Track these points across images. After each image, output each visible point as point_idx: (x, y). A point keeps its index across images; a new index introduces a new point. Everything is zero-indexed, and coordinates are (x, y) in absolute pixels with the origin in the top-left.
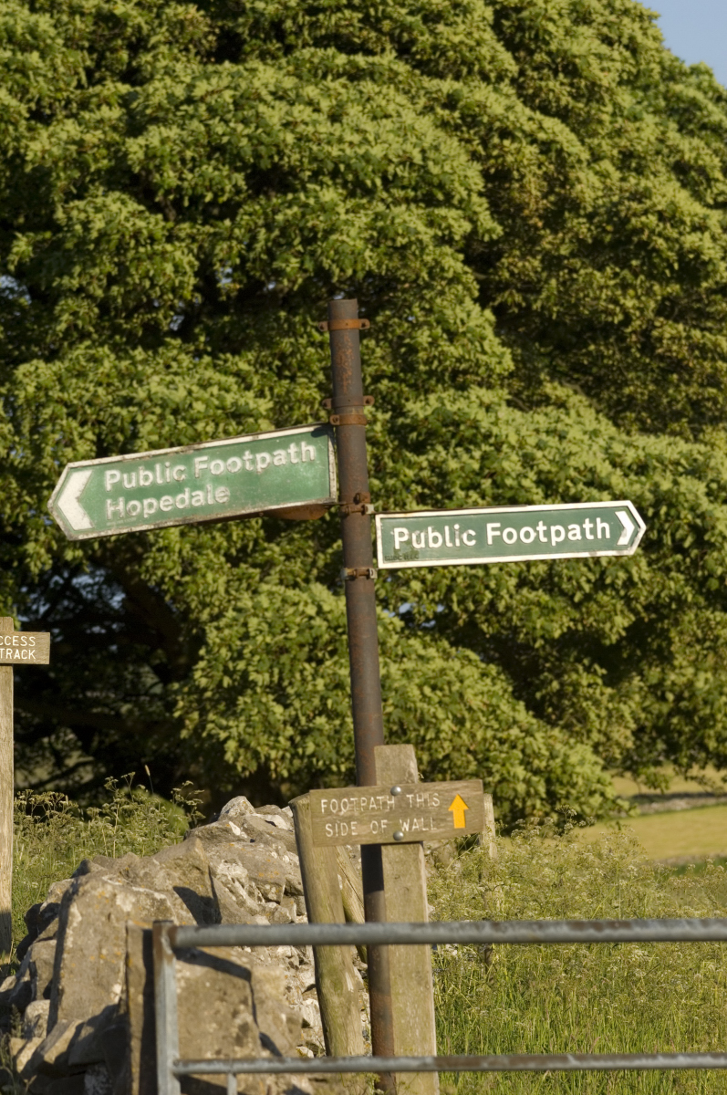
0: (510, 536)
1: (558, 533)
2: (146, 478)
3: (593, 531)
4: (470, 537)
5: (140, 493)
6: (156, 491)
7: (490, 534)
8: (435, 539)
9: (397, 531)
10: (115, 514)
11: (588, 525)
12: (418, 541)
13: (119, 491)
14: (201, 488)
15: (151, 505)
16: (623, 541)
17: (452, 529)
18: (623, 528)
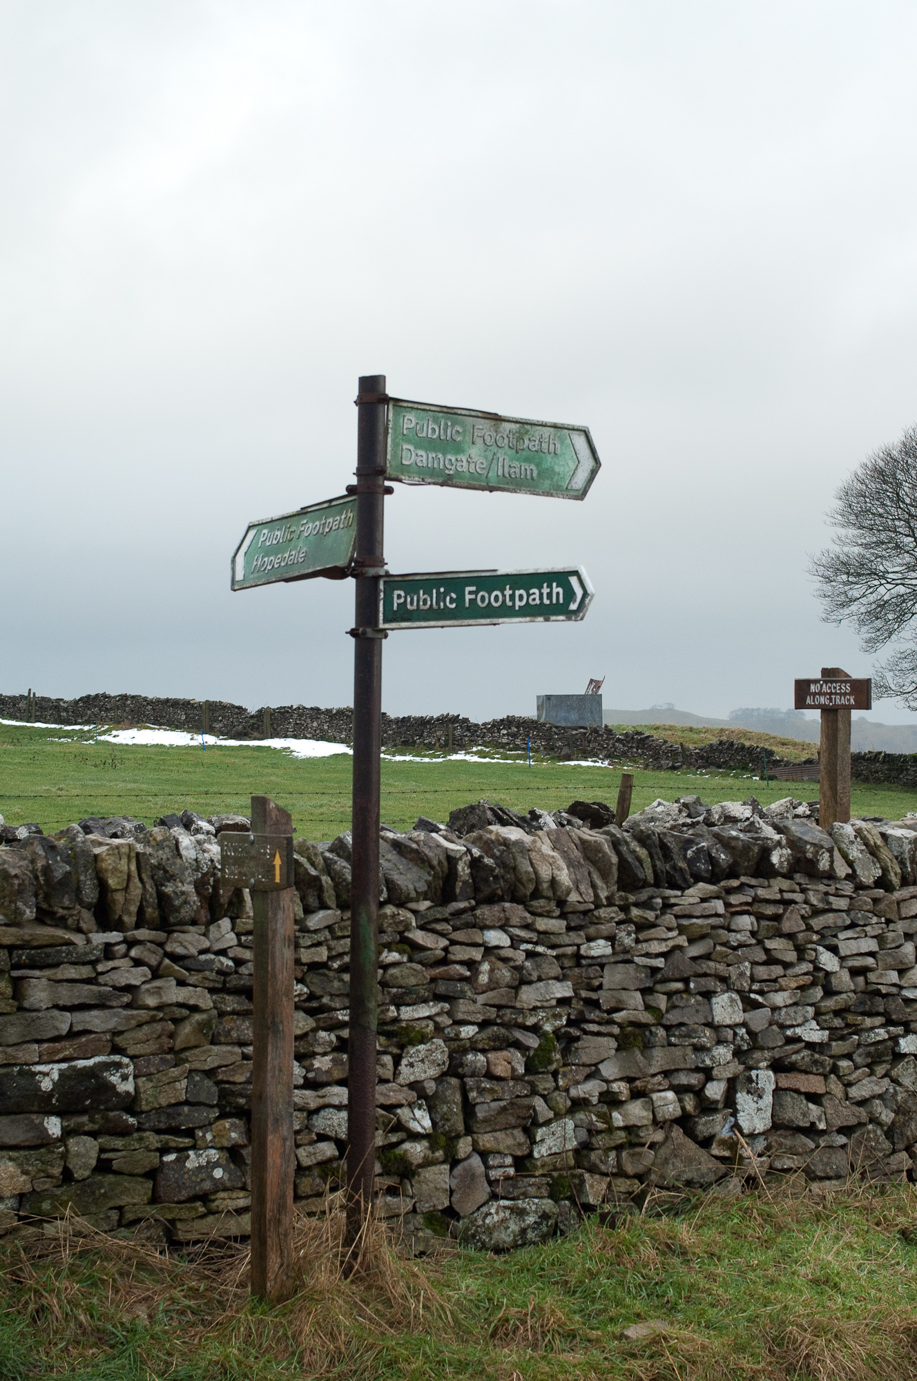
0: (483, 598)
2: (276, 537)
3: (550, 595)
4: (452, 601)
5: (269, 551)
7: (468, 597)
8: (425, 602)
9: (396, 592)
10: (255, 568)
11: (545, 591)
14: (296, 547)
15: (271, 562)
16: (573, 607)
17: (438, 593)
18: (574, 593)
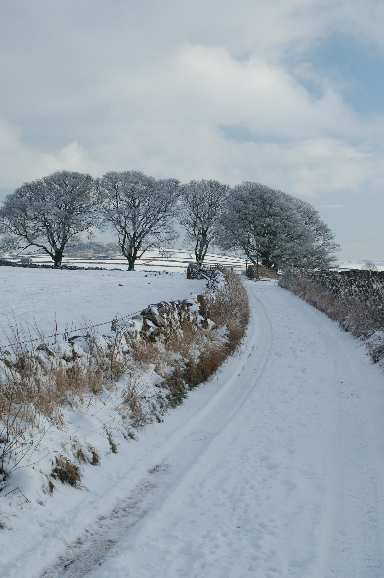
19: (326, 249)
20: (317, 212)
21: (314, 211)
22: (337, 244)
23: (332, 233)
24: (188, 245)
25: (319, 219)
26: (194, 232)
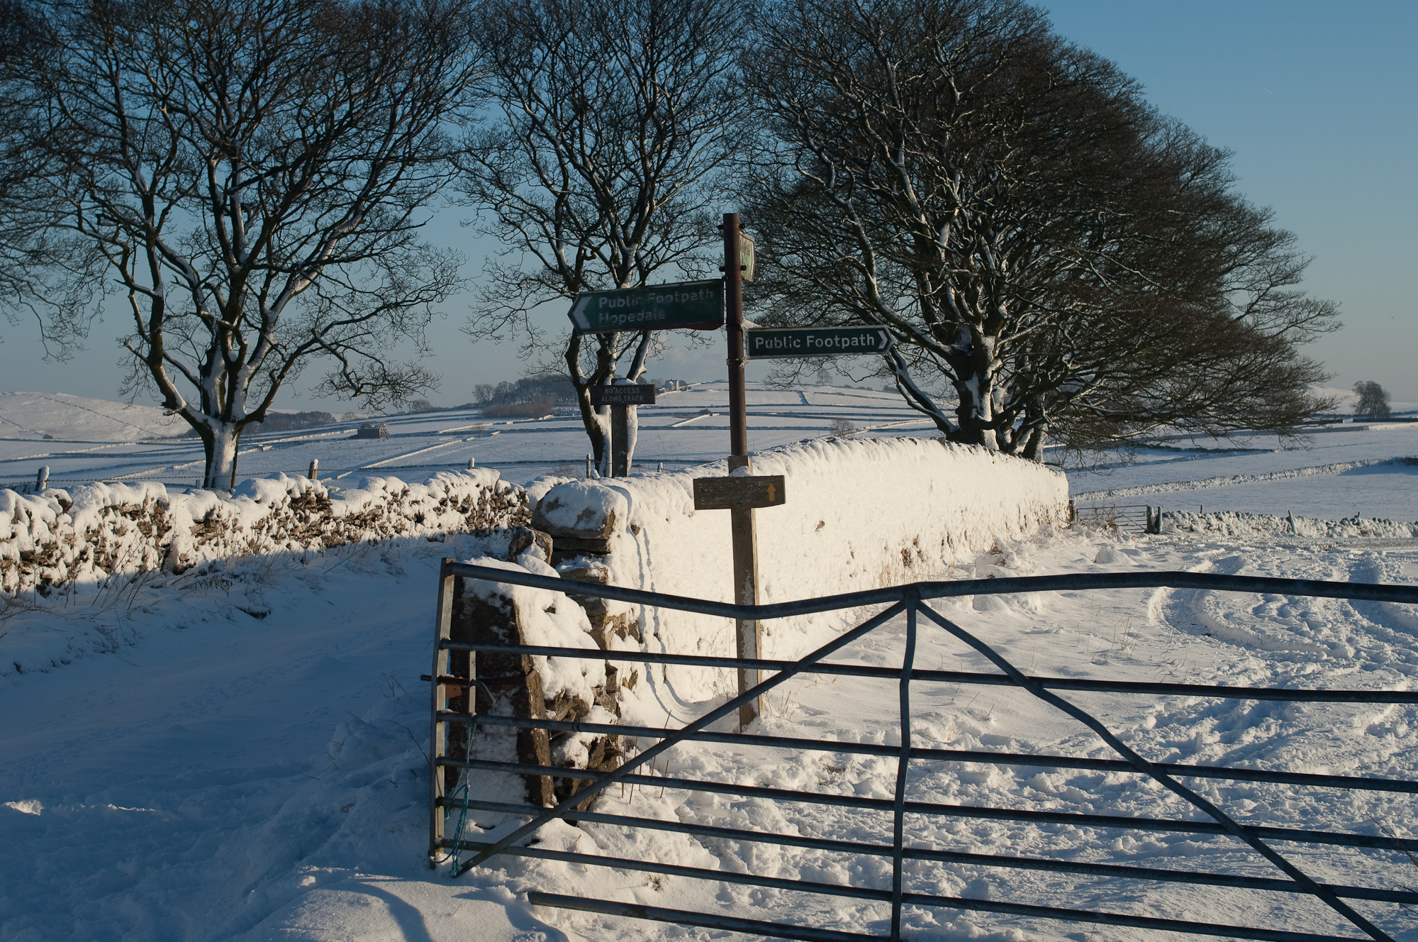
0: (819, 343)
1: (846, 342)
2: (621, 303)
3: (865, 341)
4: (797, 343)
5: (617, 311)
6: (626, 310)
7: (808, 342)
8: (778, 344)
9: (757, 339)
10: (604, 321)
11: (862, 338)
12: (769, 344)
13: (606, 308)
14: (651, 310)
15: (623, 318)
16: (881, 347)
17: (788, 339)
18: (881, 339)
19: (1270, 326)
20: (1219, 156)
21: (1204, 151)
22: (1318, 300)
23: (1297, 251)
24: (507, 325)
25: (1230, 191)
26: (556, 249)
